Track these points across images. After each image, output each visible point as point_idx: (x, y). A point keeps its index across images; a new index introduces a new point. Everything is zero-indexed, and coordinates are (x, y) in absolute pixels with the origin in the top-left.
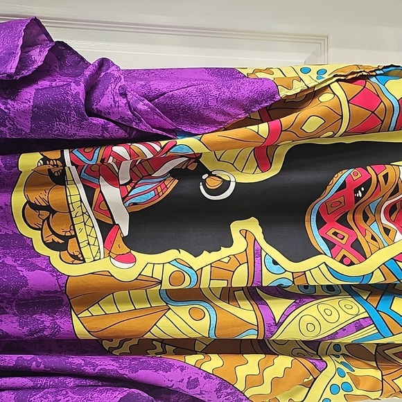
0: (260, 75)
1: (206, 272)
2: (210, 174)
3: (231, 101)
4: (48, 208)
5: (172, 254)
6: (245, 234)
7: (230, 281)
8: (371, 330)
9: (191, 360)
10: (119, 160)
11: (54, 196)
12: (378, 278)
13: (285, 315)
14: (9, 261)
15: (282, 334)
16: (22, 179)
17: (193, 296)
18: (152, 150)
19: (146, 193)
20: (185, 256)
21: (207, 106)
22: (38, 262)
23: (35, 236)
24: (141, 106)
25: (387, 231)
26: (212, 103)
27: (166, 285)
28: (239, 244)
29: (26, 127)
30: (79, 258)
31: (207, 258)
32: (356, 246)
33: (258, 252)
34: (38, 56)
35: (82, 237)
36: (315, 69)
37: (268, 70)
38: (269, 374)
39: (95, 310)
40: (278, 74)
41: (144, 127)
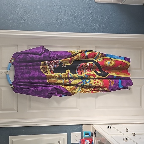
0: (70, 52)
1: (62, 75)
2: (63, 64)
3: (66, 55)
4: (44, 68)
5: (59, 73)
6: (68, 71)
7: (65, 77)
8: (83, 83)
9: (61, 86)
10: (52, 62)
11: (45, 67)
12: (84, 77)
13: (72, 81)
14: (40, 74)
15: (72, 83)
16: (41, 64)
17: (61, 78)
18: (56, 61)
19: (55, 66)
20: (60, 74)
21: (63, 56)
22: (43, 74)
23: (43, 71)
24: (55, 56)
25: (86, 71)
26: (64, 56)
27: (58, 77)
28: (67, 72)
29: (42, 59)
30: (48, 74)
31: (63, 74)
32: (81, 73)
33: (69, 73)
34: (43, 51)
35: (48, 71)
36: (77, 51)
37: (71, 51)
38: (70, 88)
39: (50, 80)
40: (72, 52)
41: (55, 58)
